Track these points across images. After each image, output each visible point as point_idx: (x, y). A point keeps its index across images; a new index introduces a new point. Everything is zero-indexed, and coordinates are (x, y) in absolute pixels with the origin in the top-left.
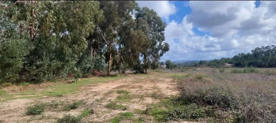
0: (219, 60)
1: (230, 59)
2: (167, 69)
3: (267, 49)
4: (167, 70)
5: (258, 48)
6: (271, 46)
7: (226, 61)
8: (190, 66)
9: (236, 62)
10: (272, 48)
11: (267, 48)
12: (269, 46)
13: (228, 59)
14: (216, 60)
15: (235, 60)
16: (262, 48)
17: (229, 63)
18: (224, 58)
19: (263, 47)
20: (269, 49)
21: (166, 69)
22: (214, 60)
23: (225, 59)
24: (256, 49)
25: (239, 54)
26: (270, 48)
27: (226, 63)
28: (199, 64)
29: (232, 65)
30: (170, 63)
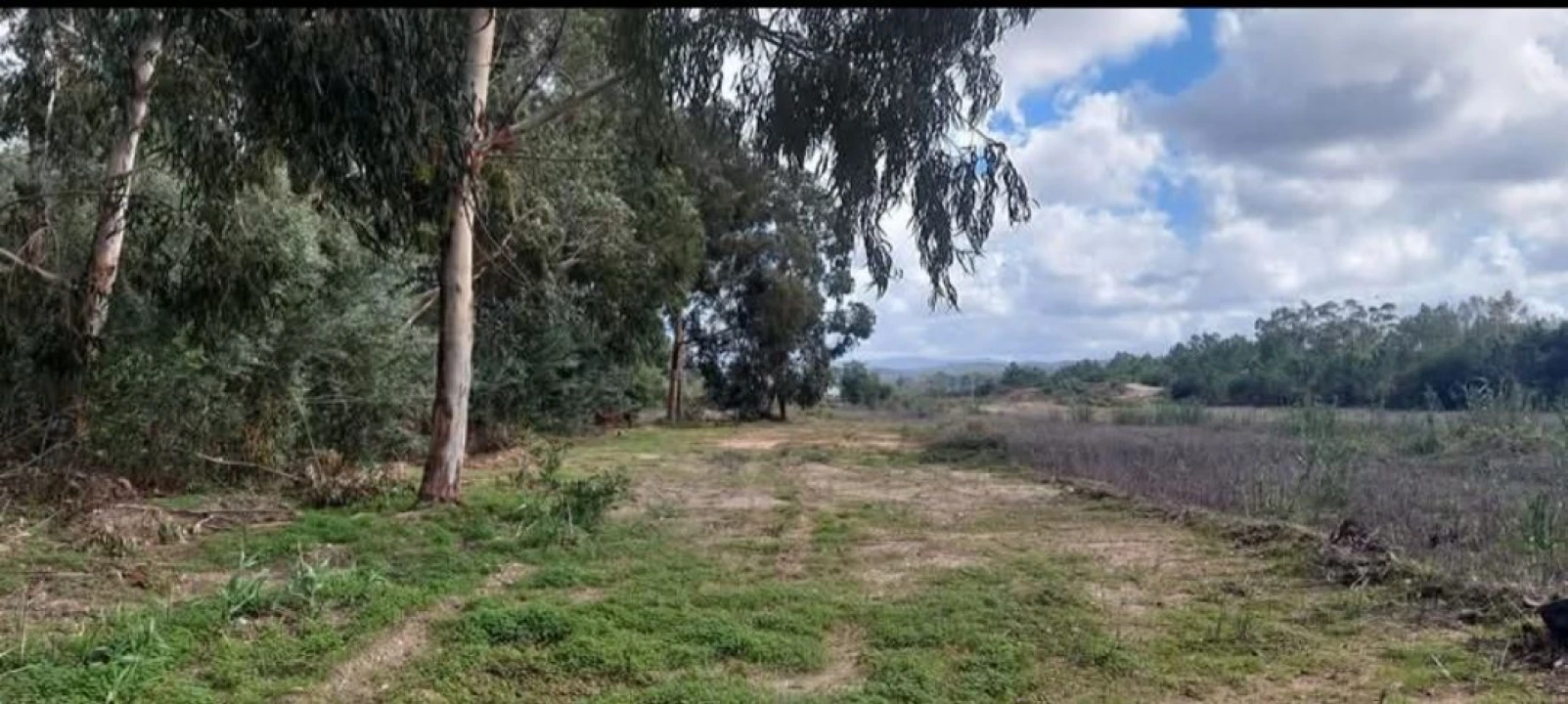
0: (1103, 366)
1: (1156, 362)
2: (848, 404)
3: (1324, 320)
4: (844, 408)
5: (1284, 310)
6: (1341, 306)
7: (1133, 373)
8: (956, 395)
9: (1175, 379)
10: (1345, 314)
11: (1324, 310)
12: (1335, 305)
13: (1147, 358)
14: (1087, 362)
15: (1176, 369)
16: (1301, 311)
17: (1145, 382)
18: (1126, 355)
19: (1308, 310)
20: (1333, 315)
21: (841, 405)
22: (1078, 364)
23: (1134, 359)
24: (1275, 314)
25: (1195, 338)
26: (1338, 314)
27: (1133, 381)
28: (1004, 382)
29: (1161, 394)
30: (864, 376)
